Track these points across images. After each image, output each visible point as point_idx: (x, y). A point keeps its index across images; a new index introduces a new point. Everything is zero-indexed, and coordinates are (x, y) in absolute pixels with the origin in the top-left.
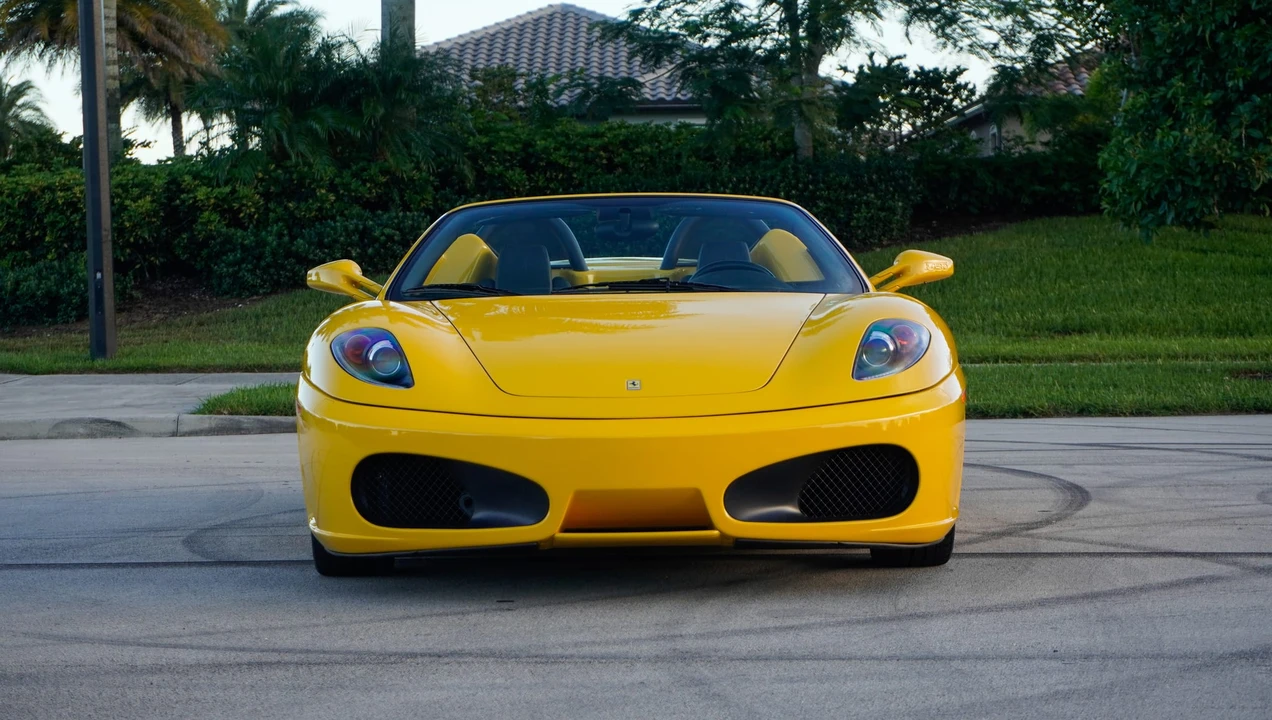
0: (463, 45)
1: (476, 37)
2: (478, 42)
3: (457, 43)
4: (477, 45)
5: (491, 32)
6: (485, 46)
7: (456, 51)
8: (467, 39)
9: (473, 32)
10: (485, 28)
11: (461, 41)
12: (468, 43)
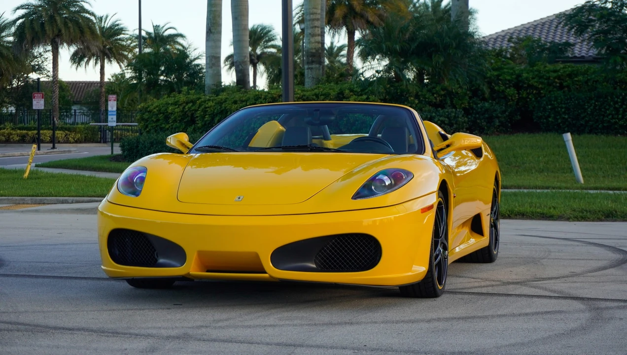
0: (536, 26)
1: (543, 21)
2: (544, 24)
3: (533, 25)
4: (543, 25)
5: (551, 19)
6: (547, 26)
7: (532, 29)
8: (538, 22)
9: (542, 19)
10: (548, 17)
11: (535, 24)
12: (538, 24)
